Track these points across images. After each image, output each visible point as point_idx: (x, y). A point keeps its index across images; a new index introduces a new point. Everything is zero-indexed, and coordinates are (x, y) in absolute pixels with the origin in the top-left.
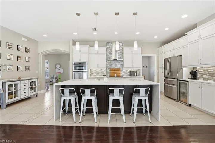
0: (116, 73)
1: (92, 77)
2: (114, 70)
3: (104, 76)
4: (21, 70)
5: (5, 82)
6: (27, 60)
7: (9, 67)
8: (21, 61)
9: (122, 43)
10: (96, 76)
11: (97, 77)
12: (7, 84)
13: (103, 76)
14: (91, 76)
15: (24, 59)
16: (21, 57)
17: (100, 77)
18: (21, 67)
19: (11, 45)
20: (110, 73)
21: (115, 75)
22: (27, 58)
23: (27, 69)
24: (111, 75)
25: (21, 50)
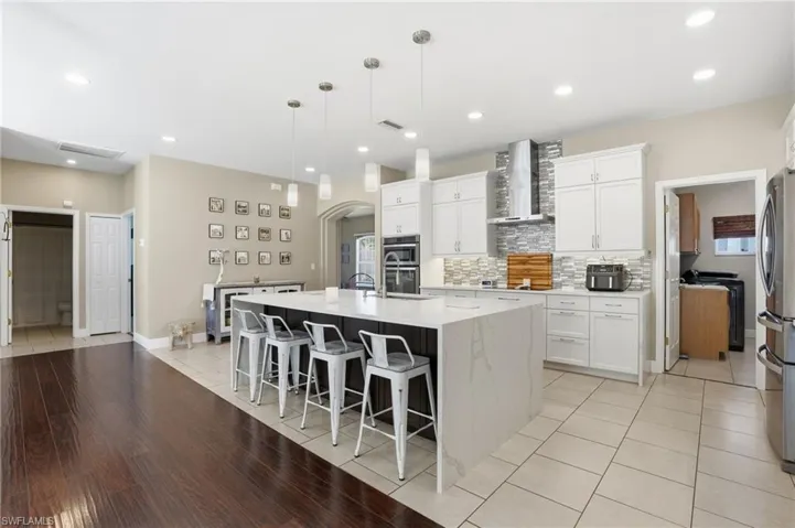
0: (527, 276)
1: (450, 285)
2: (524, 263)
3: (484, 283)
4: (266, 262)
5: (219, 289)
6: (284, 238)
7: (240, 255)
8: (269, 239)
9: (559, 144)
10: (460, 282)
11: (464, 286)
12: (224, 292)
13: (481, 286)
14: (445, 282)
15: (274, 234)
16: (267, 231)
17: (457, 287)
18: (268, 255)
19: (244, 205)
20: (509, 275)
21: (526, 282)
22: (283, 232)
23: (285, 259)
24: (512, 281)
25: (268, 214)
